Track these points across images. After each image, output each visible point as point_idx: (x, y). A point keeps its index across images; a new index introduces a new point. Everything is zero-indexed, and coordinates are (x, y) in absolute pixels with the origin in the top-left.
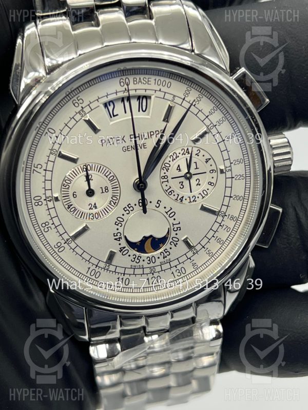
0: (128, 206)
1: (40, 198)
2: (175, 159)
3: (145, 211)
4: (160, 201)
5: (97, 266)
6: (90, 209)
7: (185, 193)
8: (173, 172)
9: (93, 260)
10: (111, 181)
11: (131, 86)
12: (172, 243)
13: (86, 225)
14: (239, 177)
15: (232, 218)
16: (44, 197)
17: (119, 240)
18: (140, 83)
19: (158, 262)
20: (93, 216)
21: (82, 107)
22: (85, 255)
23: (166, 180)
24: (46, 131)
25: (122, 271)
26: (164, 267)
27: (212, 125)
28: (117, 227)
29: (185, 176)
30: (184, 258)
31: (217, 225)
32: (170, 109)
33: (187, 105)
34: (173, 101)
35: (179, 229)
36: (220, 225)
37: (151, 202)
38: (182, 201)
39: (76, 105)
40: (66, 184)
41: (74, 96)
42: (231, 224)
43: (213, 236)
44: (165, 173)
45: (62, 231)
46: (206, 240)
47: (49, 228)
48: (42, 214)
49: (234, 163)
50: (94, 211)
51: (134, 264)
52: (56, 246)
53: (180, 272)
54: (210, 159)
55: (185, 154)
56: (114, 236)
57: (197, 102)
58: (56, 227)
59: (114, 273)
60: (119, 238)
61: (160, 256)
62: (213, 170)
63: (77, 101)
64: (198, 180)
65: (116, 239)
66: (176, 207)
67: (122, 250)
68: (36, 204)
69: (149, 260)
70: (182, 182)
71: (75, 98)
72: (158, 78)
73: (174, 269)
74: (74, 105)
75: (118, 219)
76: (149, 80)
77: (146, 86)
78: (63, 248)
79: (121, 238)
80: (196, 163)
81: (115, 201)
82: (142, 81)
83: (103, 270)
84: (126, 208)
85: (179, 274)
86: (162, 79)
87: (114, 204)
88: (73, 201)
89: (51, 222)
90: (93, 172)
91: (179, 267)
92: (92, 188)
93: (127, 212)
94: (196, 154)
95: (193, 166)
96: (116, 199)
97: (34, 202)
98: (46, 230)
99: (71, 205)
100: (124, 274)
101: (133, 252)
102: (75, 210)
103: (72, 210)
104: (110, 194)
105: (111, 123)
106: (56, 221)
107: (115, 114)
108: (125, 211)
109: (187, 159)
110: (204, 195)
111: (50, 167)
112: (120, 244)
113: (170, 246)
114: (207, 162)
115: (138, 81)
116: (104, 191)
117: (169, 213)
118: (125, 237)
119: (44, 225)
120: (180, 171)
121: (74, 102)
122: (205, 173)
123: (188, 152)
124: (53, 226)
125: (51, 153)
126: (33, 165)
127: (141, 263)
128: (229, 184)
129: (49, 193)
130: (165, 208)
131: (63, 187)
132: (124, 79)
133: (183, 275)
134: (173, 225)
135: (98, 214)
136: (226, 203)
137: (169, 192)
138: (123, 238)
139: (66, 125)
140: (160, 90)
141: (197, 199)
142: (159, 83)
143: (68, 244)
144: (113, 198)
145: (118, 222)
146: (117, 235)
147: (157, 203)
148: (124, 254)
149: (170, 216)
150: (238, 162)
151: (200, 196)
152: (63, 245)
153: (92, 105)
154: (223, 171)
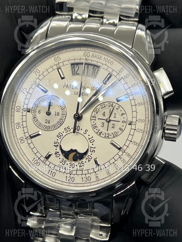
0: (68, 127)
1: (19, 108)
2: (103, 108)
4: (87, 131)
5: (39, 158)
6: (45, 123)
7: (104, 130)
9: (38, 154)
10: (62, 110)
11: (90, 58)
12: (87, 159)
14: (139, 130)
15: (129, 155)
16: (22, 108)
17: (56, 147)
18: (95, 57)
20: (46, 128)
21: (59, 62)
22: (34, 150)
23: (94, 119)
24: (35, 70)
26: (78, 172)
27: (131, 93)
28: (58, 138)
29: (106, 120)
31: (118, 156)
34: (111, 73)
35: (94, 151)
36: (120, 157)
37: (81, 129)
38: (100, 134)
39: (56, 60)
40: (36, 104)
41: (56, 55)
42: (127, 159)
43: (113, 163)
44: (95, 114)
45: (26, 131)
46: (108, 164)
47: (20, 127)
48: (17, 117)
49: (138, 121)
50: (47, 124)
51: (61, 164)
52: (20, 139)
53: (87, 179)
54: (124, 114)
56: (55, 143)
57: (126, 78)
58: (23, 127)
60: (57, 146)
61: (78, 165)
62: (124, 121)
63: (57, 58)
64: (113, 125)
65: (55, 146)
67: (56, 154)
68: (17, 111)
69: (71, 165)
70: (104, 123)
71: (56, 56)
72: (106, 57)
73: (84, 176)
74: (55, 60)
76: (101, 57)
77: (98, 60)
78: (23, 141)
79: (58, 146)
80: (115, 114)
82: (97, 56)
83: (42, 162)
84: (66, 128)
85: (86, 180)
86: (109, 58)
87: (60, 124)
88: (38, 115)
89: (21, 124)
90: (53, 101)
91: (87, 176)
92: (50, 111)
93: (66, 131)
94: (117, 109)
95: (113, 115)
96: (62, 121)
97: (16, 109)
98: (17, 127)
99: (36, 117)
101: (62, 157)
102: (37, 121)
103: (35, 120)
104: (59, 117)
105: (73, 77)
106: (24, 124)
107: (77, 73)
108: (65, 130)
109: (110, 110)
110: (114, 135)
112: (56, 149)
113: (86, 161)
114: (122, 115)
115: (94, 56)
116: (56, 115)
117: (90, 140)
118: (61, 146)
119: (17, 124)
120: (104, 116)
121: (55, 58)
122: (119, 121)
123: (112, 106)
124: (22, 127)
126: (22, 88)
128: (132, 133)
129: (25, 106)
130: (89, 135)
131: (34, 105)
132: (87, 53)
133: (88, 182)
134: (91, 148)
135: (49, 127)
136: (127, 144)
138: (59, 146)
139: (47, 70)
140: (106, 65)
141: (109, 136)
142: (106, 61)
143: (27, 140)
144: (61, 120)
145: (59, 136)
146: (56, 143)
147: (85, 131)
148: (57, 156)
149: (91, 141)
150: (141, 121)
151: (112, 135)
152: (24, 139)
153: (65, 63)
154: (130, 124)
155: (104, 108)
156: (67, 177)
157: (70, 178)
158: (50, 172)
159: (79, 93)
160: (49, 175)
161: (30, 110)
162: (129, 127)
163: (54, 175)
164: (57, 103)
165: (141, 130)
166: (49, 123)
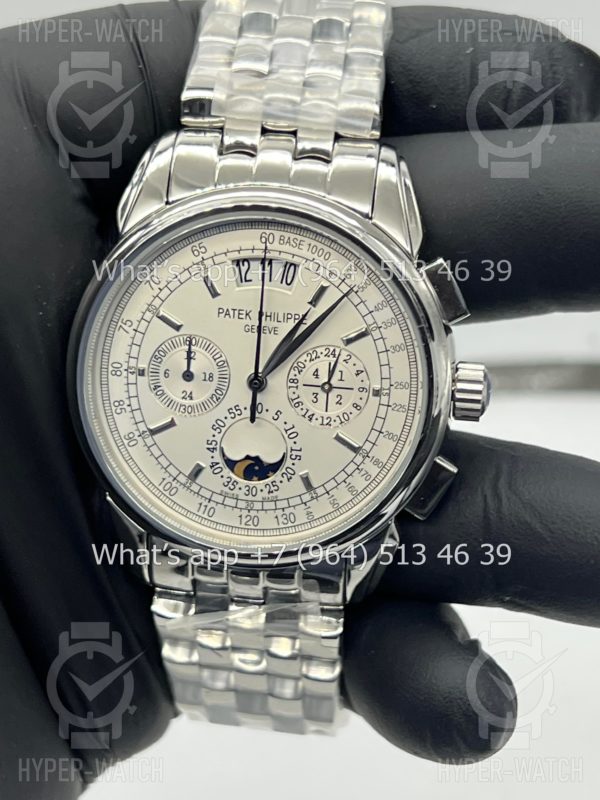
0: (235, 407)
1: (119, 366)
2: (313, 360)
3: (253, 419)
4: (281, 413)
5: (175, 479)
6: (183, 398)
7: (318, 410)
8: (307, 376)
9: (171, 469)
10: (220, 367)
11: (276, 245)
12: (284, 475)
13: (173, 419)
14: (398, 408)
15: (377, 462)
16: (125, 366)
17: (213, 452)
18: (288, 244)
19: (259, 497)
20: (184, 409)
21: (203, 258)
22: (161, 459)
23: (295, 385)
25: (208, 494)
26: (267, 505)
27: (375, 325)
28: (214, 432)
29: (322, 387)
30: (297, 501)
31: (352, 467)
32: (323, 290)
33: (345, 289)
35: (298, 458)
36: (358, 468)
37: (267, 411)
38: (311, 420)
39: (196, 253)
40: (158, 355)
41: (196, 241)
42: (374, 470)
43: (344, 481)
44: (295, 375)
45: (139, 419)
46: (333, 484)
47: (123, 410)
48: (117, 387)
49: (395, 386)
50: (187, 402)
51: (226, 489)
52: (127, 437)
53: (288, 518)
54: (363, 372)
55: (329, 356)
56: (208, 444)
57: (361, 289)
58: (132, 411)
59: (196, 495)
60: (214, 449)
61: (264, 489)
62: (363, 388)
63: (198, 249)
64: (339, 397)
65: (208, 449)
66: (302, 425)
67: (213, 466)
68: (114, 373)
69: (248, 491)
70: (317, 394)
71: (196, 244)
72: (313, 243)
73: (279, 512)
74: (193, 252)
75: (218, 422)
76: (302, 243)
77: (295, 251)
78: (134, 442)
79: (216, 449)
80: (341, 372)
81: (218, 397)
82: (292, 242)
83: (182, 486)
84: (231, 409)
85: (285, 521)
86: (318, 244)
87: (217, 400)
88: (162, 380)
89: (127, 402)
90: (198, 349)
92: (192, 370)
93: (233, 415)
94: (345, 360)
95: (337, 375)
96: (220, 393)
97: (111, 369)
98: (119, 411)
99: (159, 386)
100: (210, 500)
101: (227, 472)
102: (163, 394)
103: (158, 394)
104: (214, 384)
105: (238, 289)
106: (134, 401)
108: (230, 413)
109: (330, 364)
110: (343, 420)
111: (141, 329)
112: (212, 457)
113: (282, 479)
114: (357, 375)
115: (285, 241)
116: (207, 379)
117: (289, 432)
118: (222, 450)
119: (117, 404)
120: (317, 378)
121: (194, 249)
122: (352, 389)
123: (334, 355)
124: (129, 409)
125: (148, 309)
126: (121, 320)
128: (382, 414)
129: (133, 362)
130: (285, 423)
131: (153, 359)
132: (268, 234)
133: (290, 524)
134: (292, 450)
135: (192, 407)
136: (372, 438)
137: (296, 403)
138: (218, 449)
141: (332, 422)
142: (313, 251)
143: (143, 438)
144: (218, 391)
145: (217, 426)
146: (211, 444)
147: (276, 414)
148: (215, 472)
149: (291, 436)
150: (402, 387)
151: (338, 419)
152: (136, 437)
153: (217, 259)
154: (377, 393)
155: (315, 361)
156: (241, 516)
157: (248, 518)
158: (203, 508)
159: (256, 328)
160: (200, 514)
161: (143, 371)
162: (374, 400)
163: (211, 514)
164: (206, 353)
165: (402, 407)
166: (191, 398)
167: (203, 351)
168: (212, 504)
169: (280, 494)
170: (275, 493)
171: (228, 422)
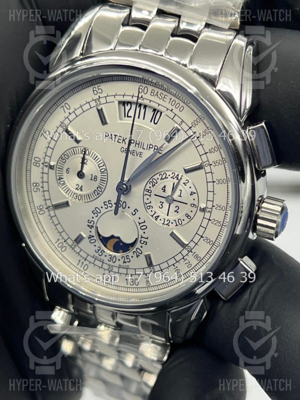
0: (108, 201)
1: (38, 160)
2: (163, 179)
4: (137, 211)
5: (65, 241)
6: (76, 189)
7: (162, 213)
8: (157, 190)
9: (63, 234)
10: (102, 172)
11: (148, 96)
12: (135, 253)
13: (68, 202)
14: (215, 222)
15: (197, 257)
16: (42, 161)
17: (91, 228)
18: (156, 96)
19: (117, 264)
20: (76, 196)
21: (99, 97)
22: (58, 226)
23: (149, 194)
24: (63, 104)
25: (85, 256)
26: (122, 271)
27: (208, 163)
28: (93, 215)
29: (167, 198)
31: (180, 256)
34: (179, 125)
35: (145, 243)
36: (183, 258)
37: (129, 207)
38: (156, 219)
39: (95, 92)
40: (64, 158)
41: (96, 84)
42: (194, 262)
43: (173, 265)
44: (150, 187)
45: (47, 197)
46: (166, 265)
47: (38, 190)
48: (36, 174)
49: (216, 207)
50: (79, 192)
51: (97, 255)
52: (39, 208)
54: (195, 193)
55: (174, 178)
56: (88, 222)
58: (44, 191)
59: (77, 254)
60: (92, 226)
61: (121, 259)
62: (194, 205)
63: (97, 90)
64: (177, 207)
65: (88, 226)
67: (90, 238)
68: (35, 164)
69: (111, 258)
70: (163, 203)
71: (96, 86)
72: (173, 98)
74: (94, 91)
75: (97, 209)
76: (166, 97)
77: (161, 102)
78: (43, 212)
80: (181, 191)
81: (98, 192)
82: (159, 95)
83: (69, 247)
84: (106, 202)
85: (132, 284)
86: (177, 101)
87: (98, 194)
88: (65, 175)
89: (41, 185)
90: (89, 157)
92: (84, 171)
94: (184, 183)
95: (178, 192)
97: (33, 161)
98: (35, 190)
99: (62, 178)
100: (86, 259)
101: (99, 243)
102: (64, 184)
103: (61, 183)
104: (97, 183)
105: (119, 121)
106: (45, 185)
107: (129, 115)
108: (105, 205)
109: (174, 184)
110: (178, 224)
112: (90, 232)
113: (133, 255)
114: (191, 194)
115: (155, 94)
116: (93, 179)
117: (141, 225)
118: (97, 228)
120: (164, 192)
121: (95, 89)
122: (187, 204)
123: (178, 178)
125: (60, 125)
126: (43, 129)
127: (103, 257)
128: (204, 225)
129: (47, 159)
130: (140, 218)
131: (60, 159)
132: (144, 87)
133: (134, 286)
134: (141, 237)
135: (81, 196)
136: (195, 240)
137: (148, 206)
138: (94, 227)
139: (81, 107)
140: (172, 111)
141: (170, 224)
142: (173, 104)
143: (49, 210)
144: (99, 189)
145: (96, 212)
146: (91, 223)
147: (134, 211)
148: (91, 242)
149: (142, 228)
150: (220, 208)
151: (174, 222)
152: (44, 209)
153: (109, 99)
154: (203, 210)
158: (80, 264)
160: (79, 267)
161: (53, 166)
162: (200, 215)
163: (85, 269)
164: (94, 161)
165: (219, 222)
166: (81, 190)
167: (93, 160)
168: (86, 262)
169: (131, 265)
170: (127, 264)
171: (103, 210)
